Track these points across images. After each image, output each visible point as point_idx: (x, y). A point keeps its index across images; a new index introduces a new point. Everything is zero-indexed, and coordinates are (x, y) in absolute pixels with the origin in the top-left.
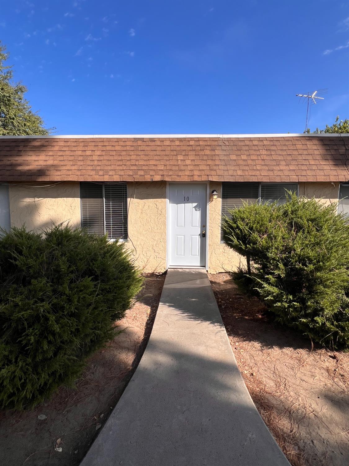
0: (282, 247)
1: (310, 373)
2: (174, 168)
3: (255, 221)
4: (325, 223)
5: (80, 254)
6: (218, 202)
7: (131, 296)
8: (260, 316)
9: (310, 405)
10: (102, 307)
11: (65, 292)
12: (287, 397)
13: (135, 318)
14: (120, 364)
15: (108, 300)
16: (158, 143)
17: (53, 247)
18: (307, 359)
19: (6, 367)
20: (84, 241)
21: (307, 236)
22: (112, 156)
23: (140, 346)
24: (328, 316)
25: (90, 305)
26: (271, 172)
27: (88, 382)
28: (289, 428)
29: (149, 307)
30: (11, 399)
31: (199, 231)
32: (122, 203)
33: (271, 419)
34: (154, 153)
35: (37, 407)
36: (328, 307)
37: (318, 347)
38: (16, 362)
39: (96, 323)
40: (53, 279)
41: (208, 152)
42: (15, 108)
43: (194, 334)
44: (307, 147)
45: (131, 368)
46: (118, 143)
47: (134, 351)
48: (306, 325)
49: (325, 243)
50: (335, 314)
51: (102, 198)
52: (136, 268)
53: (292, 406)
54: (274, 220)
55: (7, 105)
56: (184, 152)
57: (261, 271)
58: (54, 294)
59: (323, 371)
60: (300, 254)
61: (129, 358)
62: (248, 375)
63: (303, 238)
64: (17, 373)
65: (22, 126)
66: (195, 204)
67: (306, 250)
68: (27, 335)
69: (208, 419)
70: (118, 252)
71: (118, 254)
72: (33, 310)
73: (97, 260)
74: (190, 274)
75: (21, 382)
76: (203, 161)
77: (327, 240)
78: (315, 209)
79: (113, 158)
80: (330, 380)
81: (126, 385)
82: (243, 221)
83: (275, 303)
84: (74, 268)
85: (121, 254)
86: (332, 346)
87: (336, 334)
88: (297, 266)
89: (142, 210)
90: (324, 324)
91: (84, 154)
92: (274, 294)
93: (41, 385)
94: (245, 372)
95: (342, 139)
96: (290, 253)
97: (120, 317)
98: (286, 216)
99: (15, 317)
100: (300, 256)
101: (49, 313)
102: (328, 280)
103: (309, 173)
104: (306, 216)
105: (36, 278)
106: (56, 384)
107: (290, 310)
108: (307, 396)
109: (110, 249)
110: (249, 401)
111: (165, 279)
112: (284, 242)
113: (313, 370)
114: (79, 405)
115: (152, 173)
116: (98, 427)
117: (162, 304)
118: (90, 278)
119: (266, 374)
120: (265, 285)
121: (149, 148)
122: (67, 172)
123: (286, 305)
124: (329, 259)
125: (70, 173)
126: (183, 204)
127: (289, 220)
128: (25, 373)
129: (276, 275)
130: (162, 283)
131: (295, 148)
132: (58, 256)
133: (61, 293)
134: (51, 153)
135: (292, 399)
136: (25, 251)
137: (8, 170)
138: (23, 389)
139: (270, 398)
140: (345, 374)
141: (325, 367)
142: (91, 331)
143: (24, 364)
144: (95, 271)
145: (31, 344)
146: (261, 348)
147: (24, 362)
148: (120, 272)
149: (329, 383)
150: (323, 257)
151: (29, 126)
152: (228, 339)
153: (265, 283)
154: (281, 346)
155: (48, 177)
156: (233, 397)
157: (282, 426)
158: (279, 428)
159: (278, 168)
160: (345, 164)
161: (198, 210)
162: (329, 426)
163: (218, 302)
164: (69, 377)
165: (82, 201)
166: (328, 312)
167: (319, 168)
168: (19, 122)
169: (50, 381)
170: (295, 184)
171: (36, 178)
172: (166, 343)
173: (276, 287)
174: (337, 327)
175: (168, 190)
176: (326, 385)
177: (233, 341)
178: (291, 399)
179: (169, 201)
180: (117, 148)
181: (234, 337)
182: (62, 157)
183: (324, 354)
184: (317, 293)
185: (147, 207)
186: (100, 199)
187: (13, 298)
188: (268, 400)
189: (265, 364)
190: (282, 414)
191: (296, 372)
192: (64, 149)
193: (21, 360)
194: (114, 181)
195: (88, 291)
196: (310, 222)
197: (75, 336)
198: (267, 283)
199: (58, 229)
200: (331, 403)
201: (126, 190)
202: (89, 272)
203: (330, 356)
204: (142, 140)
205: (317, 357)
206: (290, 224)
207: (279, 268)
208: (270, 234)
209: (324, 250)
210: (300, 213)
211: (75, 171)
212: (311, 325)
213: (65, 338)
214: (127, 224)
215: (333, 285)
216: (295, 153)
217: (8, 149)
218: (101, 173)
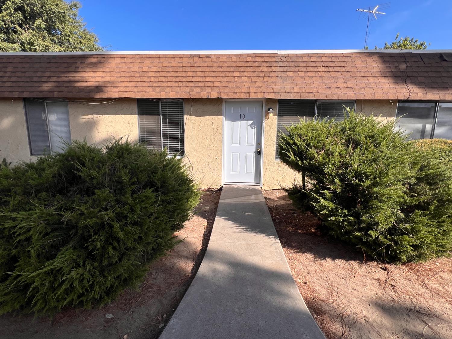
0: (339, 163)
1: (361, 283)
2: (230, 85)
3: (313, 138)
4: (383, 139)
5: (141, 167)
6: (273, 120)
7: (190, 208)
8: (313, 230)
9: (361, 311)
10: (162, 217)
11: (127, 202)
12: (338, 304)
13: (193, 230)
14: (180, 271)
15: (169, 211)
16: (215, 59)
17: (114, 159)
18: (358, 270)
19: (75, 269)
20: (144, 156)
21: (365, 152)
22: (168, 73)
23: (198, 255)
24: (381, 230)
25: (152, 215)
26: (329, 90)
27: (150, 286)
28: (341, 331)
29: (206, 220)
30: (81, 299)
31: (254, 149)
32: (178, 120)
33: (324, 323)
34: (211, 69)
35: (104, 307)
36: (382, 222)
37: (370, 259)
38: (84, 265)
39: (158, 232)
40: (115, 190)
41: (265, 69)
42: (70, 25)
43: (250, 245)
44: (367, 63)
45: (190, 275)
46: (174, 59)
47: (193, 260)
48: (359, 238)
49: (383, 159)
50: (389, 228)
51: (159, 115)
52: (194, 182)
53: (343, 312)
54: (331, 136)
55: (63, 22)
56: (241, 68)
57: (317, 186)
58: (117, 204)
59: (374, 281)
60: (357, 170)
61: (188, 266)
62: (302, 283)
63: (360, 154)
64: (85, 275)
65: (78, 44)
66: (251, 122)
67: (363, 166)
68: (93, 241)
69: (264, 321)
70: (177, 166)
71: (177, 168)
72: (98, 218)
73: (157, 173)
74: (245, 190)
75: (89, 284)
76: (260, 78)
77: (385, 156)
78: (373, 126)
79: (169, 75)
80: (381, 289)
81: (186, 290)
82: (300, 137)
83: (330, 217)
84: (136, 179)
85: (180, 168)
86: (383, 259)
87: (389, 247)
88: (353, 182)
89: (198, 127)
90: (377, 238)
91: (140, 70)
92: (329, 209)
93: (107, 287)
94: (299, 280)
95: (403, 55)
96: (347, 168)
97: (180, 228)
98: (344, 133)
99: (81, 224)
100: (356, 171)
101: (113, 221)
102: (384, 195)
103: (367, 90)
104: (364, 133)
105: (99, 189)
106: (122, 287)
107: (344, 224)
108: (359, 303)
109: (170, 163)
110: (304, 306)
111: (220, 194)
112: (341, 158)
113: (364, 281)
114: (142, 307)
115: (208, 90)
116: (161, 326)
117: (219, 217)
118: (151, 190)
119: (319, 283)
120: (321, 200)
121: (205, 65)
122: (124, 88)
123: (341, 219)
124: (386, 175)
125: (127, 89)
126: (239, 122)
127: (347, 136)
128: (93, 276)
129: (332, 190)
130: (218, 198)
131: (354, 65)
132: (120, 168)
133: (124, 204)
134: (108, 70)
135: (344, 306)
136: (88, 163)
137: (66, 87)
138: (91, 291)
139: (323, 305)
140: (396, 284)
141: (376, 278)
142: (153, 239)
143: (91, 268)
144: (156, 183)
145: (97, 250)
146: (314, 259)
147: (91, 265)
148: (179, 185)
149: (380, 292)
150: (380, 173)
151: (85, 44)
152: (282, 250)
153: (320, 198)
154: (334, 258)
155: (106, 94)
156: (288, 303)
157: (334, 329)
158: (332, 331)
159: (335, 85)
160: (405, 82)
161: (254, 127)
162: (379, 330)
163: (272, 216)
164: (133, 280)
165: (140, 118)
166: (382, 227)
167: (378, 85)
168: (74, 40)
169: (116, 284)
170: (352, 103)
171: (95, 95)
172: (223, 253)
173: (332, 201)
174: (390, 240)
175: (224, 107)
176: (377, 294)
177: (287, 252)
178: (342, 306)
179: (225, 118)
180: (173, 64)
181: (288, 249)
182: (119, 73)
183: (376, 266)
184: (373, 208)
185: (204, 124)
186: (157, 117)
187: (79, 207)
188: (321, 306)
189: (318, 274)
190: (335, 319)
191: (348, 281)
192: (121, 65)
193: (88, 264)
194: (171, 97)
195: (149, 202)
196: (368, 139)
197: (138, 243)
198: (322, 197)
199: (118, 143)
200: (381, 310)
201: (183, 107)
202: (150, 184)
203: (381, 268)
204: (199, 56)
205: (369, 269)
206: (348, 141)
207: (335, 184)
208: (327, 150)
209: (381, 166)
210: (357, 130)
211: (133, 88)
212: (364, 238)
213: (129, 244)
214: (184, 141)
215: (388, 200)
216: (354, 69)
217: (65, 65)
218: (158, 90)
